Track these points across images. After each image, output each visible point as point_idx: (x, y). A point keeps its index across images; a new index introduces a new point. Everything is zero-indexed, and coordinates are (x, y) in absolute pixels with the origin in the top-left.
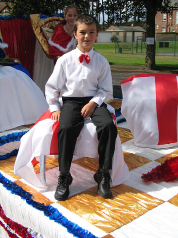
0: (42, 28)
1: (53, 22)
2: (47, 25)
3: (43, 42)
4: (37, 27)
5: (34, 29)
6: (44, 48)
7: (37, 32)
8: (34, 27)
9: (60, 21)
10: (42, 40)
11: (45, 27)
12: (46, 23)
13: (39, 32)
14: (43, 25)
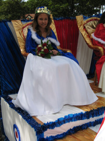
0: (85, 25)
1: (93, 21)
2: (88, 23)
3: (86, 36)
4: (81, 25)
5: (79, 27)
6: (87, 41)
7: (81, 28)
8: (79, 25)
9: (98, 20)
10: (85, 34)
11: (87, 25)
12: (87, 22)
13: (83, 28)
14: (85, 24)
